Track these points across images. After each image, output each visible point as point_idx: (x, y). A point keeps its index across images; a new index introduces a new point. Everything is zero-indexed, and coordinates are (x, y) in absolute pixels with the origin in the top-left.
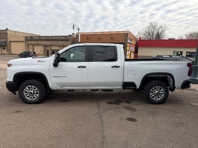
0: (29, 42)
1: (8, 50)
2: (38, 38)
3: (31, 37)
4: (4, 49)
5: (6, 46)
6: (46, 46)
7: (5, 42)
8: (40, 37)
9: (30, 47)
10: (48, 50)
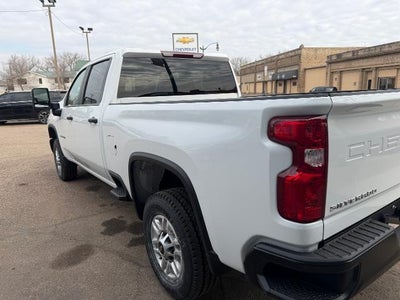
0: (335, 67)
1: (299, 87)
2: (350, 55)
3: (339, 55)
4: (295, 84)
5: (296, 78)
6: (365, 71)
7: (297, 72)
8: (355, 51)
9: (336, 76)
10: (370, 81)
